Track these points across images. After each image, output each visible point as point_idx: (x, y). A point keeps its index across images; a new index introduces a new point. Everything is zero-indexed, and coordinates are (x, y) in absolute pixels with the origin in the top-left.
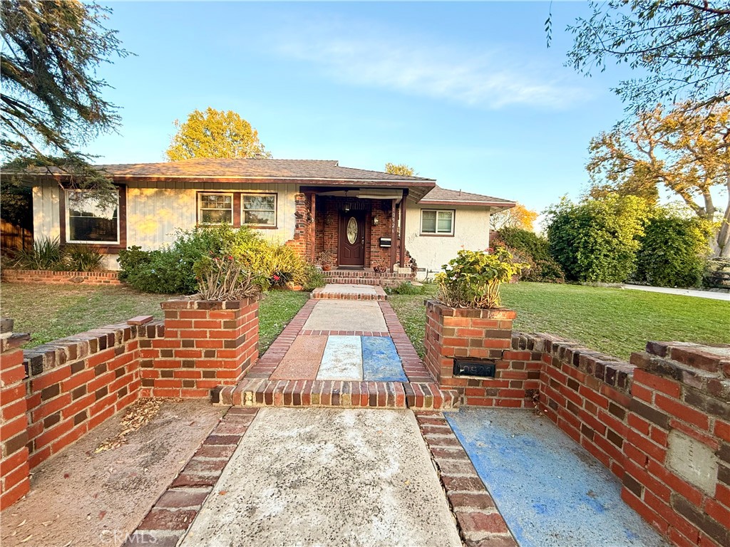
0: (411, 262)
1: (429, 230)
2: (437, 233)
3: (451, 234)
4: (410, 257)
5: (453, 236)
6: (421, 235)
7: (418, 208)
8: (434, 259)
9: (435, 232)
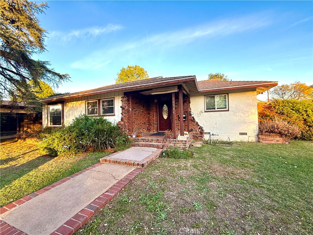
0: (200, 128)
1: (210, 108)
2: (216, 109)
3: (227, 109)
4: (199, 125)
5: (228, 111)
6: (205, 112)
7: (202, 95)
8: (215, 126)
9: (215, 109)
